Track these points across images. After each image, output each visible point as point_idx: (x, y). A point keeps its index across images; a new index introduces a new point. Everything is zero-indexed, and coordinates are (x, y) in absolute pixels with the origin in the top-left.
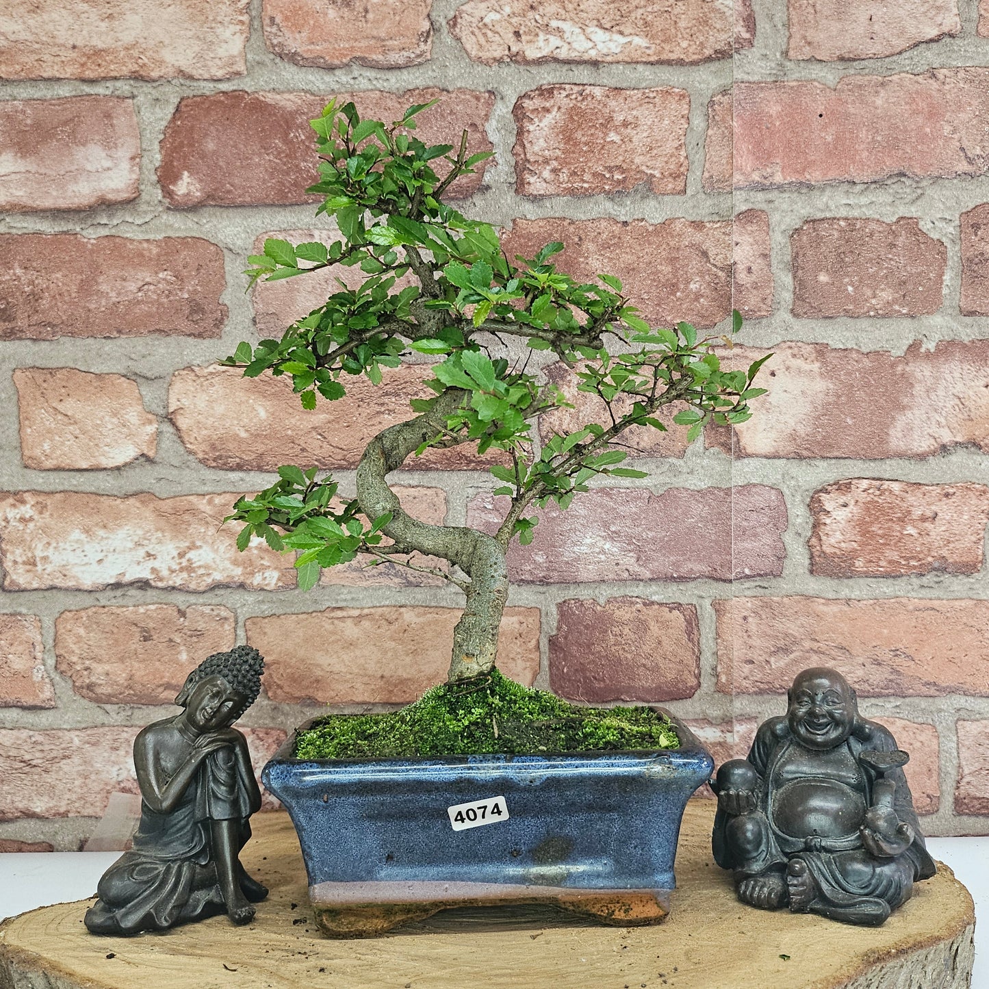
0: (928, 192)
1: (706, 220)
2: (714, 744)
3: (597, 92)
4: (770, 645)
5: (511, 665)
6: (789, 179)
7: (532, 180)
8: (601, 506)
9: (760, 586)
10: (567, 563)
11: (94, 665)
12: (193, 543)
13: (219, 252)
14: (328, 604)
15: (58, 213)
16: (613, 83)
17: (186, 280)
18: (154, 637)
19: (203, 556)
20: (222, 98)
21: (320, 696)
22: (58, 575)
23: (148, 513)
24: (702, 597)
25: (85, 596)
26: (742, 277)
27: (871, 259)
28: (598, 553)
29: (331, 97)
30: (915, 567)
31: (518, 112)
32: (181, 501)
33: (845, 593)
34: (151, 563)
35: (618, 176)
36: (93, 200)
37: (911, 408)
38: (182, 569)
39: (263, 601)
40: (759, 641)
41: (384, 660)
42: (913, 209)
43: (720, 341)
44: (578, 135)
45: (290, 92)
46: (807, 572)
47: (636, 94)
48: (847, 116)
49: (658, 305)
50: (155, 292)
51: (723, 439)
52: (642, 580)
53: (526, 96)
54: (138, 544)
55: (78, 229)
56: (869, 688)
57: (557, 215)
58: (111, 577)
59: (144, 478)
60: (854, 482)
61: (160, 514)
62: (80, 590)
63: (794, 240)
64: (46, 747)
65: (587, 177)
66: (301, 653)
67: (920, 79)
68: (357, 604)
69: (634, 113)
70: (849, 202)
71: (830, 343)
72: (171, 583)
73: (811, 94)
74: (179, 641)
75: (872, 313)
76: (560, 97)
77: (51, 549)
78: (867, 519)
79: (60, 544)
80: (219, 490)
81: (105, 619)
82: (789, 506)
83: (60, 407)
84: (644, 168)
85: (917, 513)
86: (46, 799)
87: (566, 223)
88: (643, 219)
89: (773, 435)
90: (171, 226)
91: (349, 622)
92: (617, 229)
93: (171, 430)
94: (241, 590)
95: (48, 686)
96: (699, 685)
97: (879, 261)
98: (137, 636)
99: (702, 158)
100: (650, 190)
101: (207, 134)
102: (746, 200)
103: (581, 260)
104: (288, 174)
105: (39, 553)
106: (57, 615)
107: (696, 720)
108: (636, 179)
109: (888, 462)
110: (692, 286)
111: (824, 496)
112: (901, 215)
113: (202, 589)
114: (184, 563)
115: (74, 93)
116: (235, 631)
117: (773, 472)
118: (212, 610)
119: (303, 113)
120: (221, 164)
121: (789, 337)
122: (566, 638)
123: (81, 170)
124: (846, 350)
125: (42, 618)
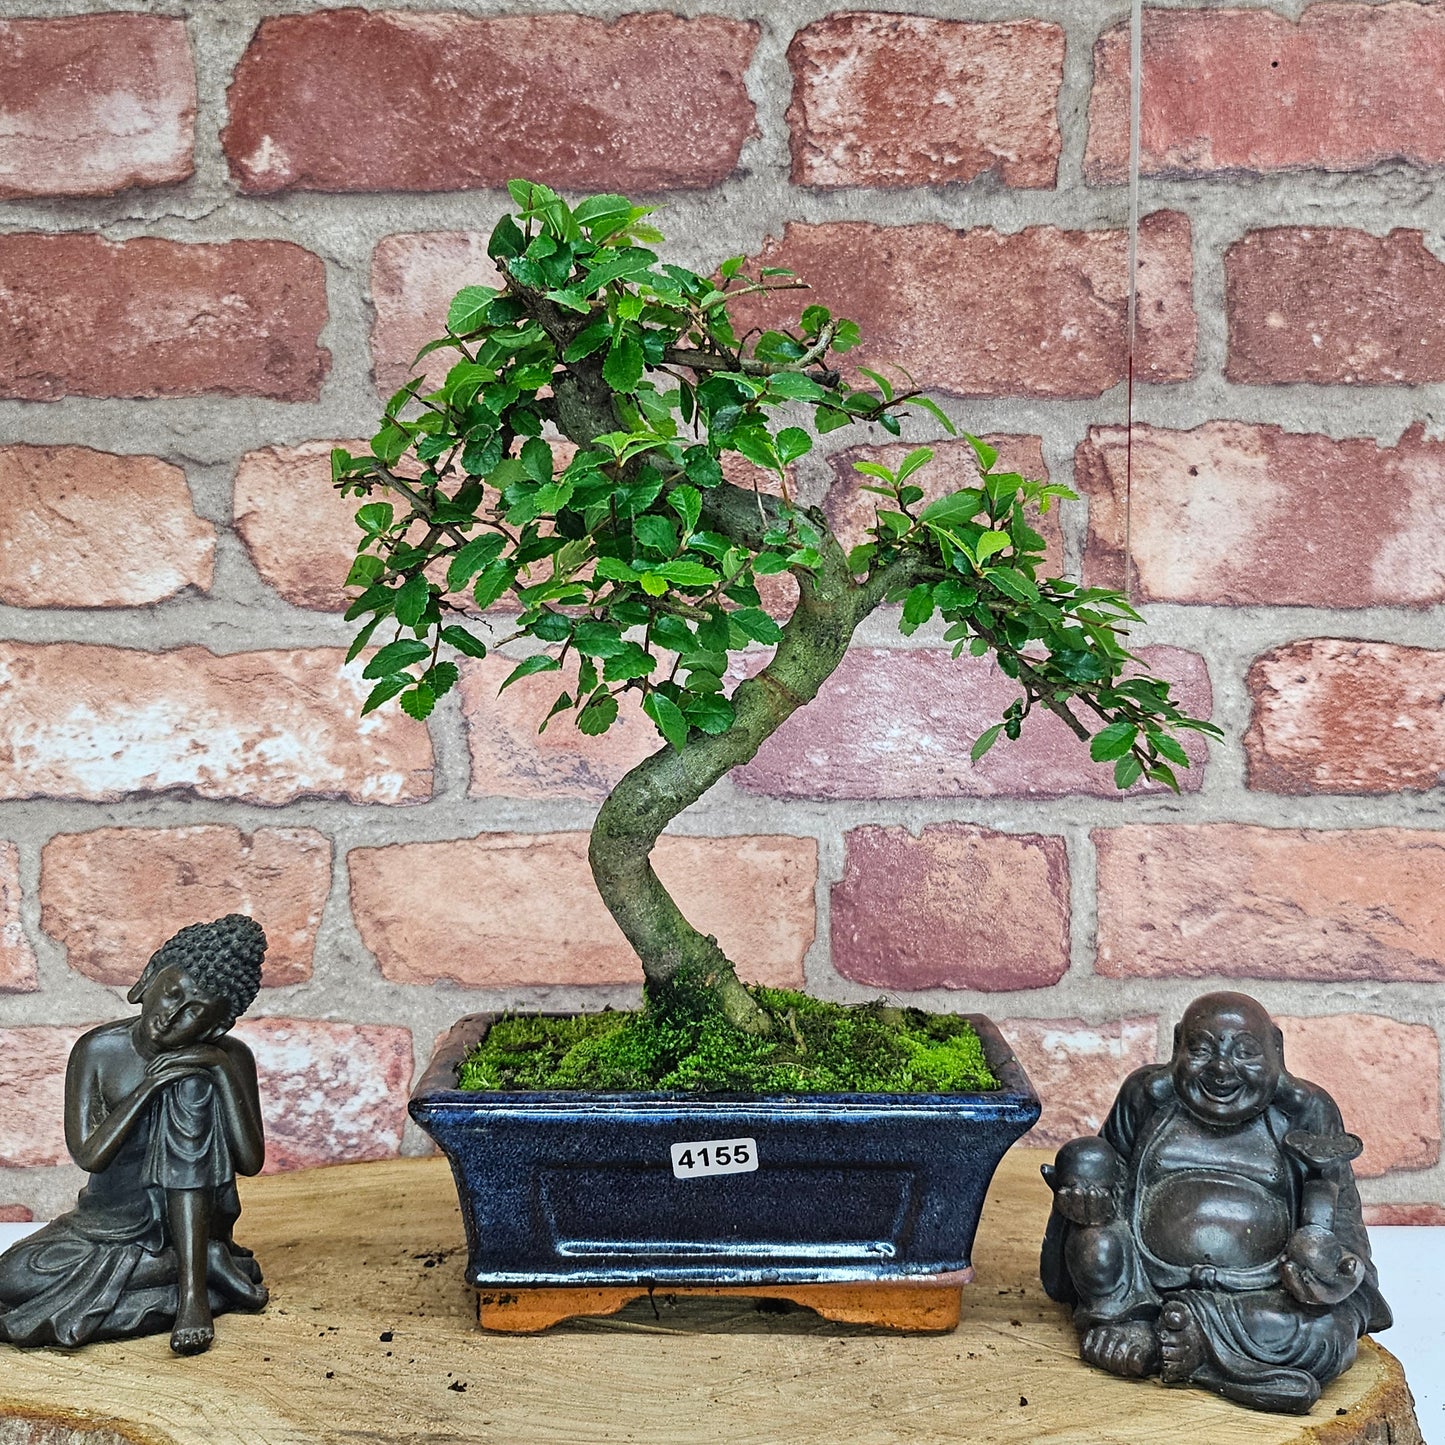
0: (1439, 189)
1: (1088, 228)
2: (1090, 1058)
3: (921, 26)
4: (1180, 900)
5: (771, 927)
6: (1223, 164)
7: (816, 161)
8: (917, 677)
9: (1167, 808)
10: (861, 767)
11: (102, 923)
12: (268, 726)
13: (318, 264)
14: (482, 827)
15: (65, 202)
16: (945, 12)
17: (264, 308)
18: (201, 879)
19: (280, 749)
20: (327, 20)
21: (466, 974)
22: (49, 776)
23: (197, 678)
24: (1073, 824)
25: (92, 810)
26: (1149, 317)
27: (1350, 293)
28: (911, 753)
29: (500, 22)
30: (1409, 780)
31: (797, 56)
32: (250, 659)
33: (1299, 819)
34: (200, 759)
35: (951, 159)
36: (120, 180)
37: (1406, 529)
38: (248, 770)
39: (377, 822)
40: (1162, 894)
41: (569, 917)
42: (1415, 216)
43: (1110, 419)
44: (890, 93)
45: (435, 11)
46: (1241, 785)
47: (983, 31)
48: (1316, 64)
49: (1012, 360)
50: (215, 327)
51: (1111, 574)
52: (979, 797)
53: (809, 29)
54: (180, 728)
55: (97, 227)
56: (1331, 967)
57: (854, 218)
58: (134, 780)
59: (192, 622)
60: (1317, 643)
61: (216, 680)
62: (82, 801)
63: (1231, 260)
64: (22, 1055)
65: (902, 159)
66: (438, 905)
67: (1430, 10)
68: (529, 827)
69: (978, 59)
70: (1316, 202)
71: (1283, 423)
72: (230, 791)
73: (1260, 30)
74: (240, 884)
75: (1348, 379)
76: (862, 32)
77: (38, 734)
78: (1337, 703)
79: (55, 728)
80: (311, 642)
81: (122, 848)
82: (1214, 681)
83: (60, 507)
84: (991, 147)
85: (1415, 694)
86: (21, 1136)
87: (868, 231)
88: (988, 227)
89: (1193, 568)
90: (243, 223)
91: (515, 855)
92: (947, 240)
93: (238, 546)
94: (342, 804)
95: (27, 955)
96: (1068, 965)
97: (1361, 296)
98: (173, 877)
99: (1084, 131)
100: (1002, 181)
101: (302, 78)
102: (1156, 196)
103: (892, 288)
104: (429, 143)
105: (18, 742)
106: (45, 841)
107: (1061, 1021)
108: (979, 164)
109: (1370, 612)
110: (1067, 333)
111: (1269, 666)
112: (1396, 225)
113: (279, 801)
114: (253, 759)
115: (91, 9)
116: (332, 869)
117: (1189, 628)
118: (296, 836)
119: (455, 47)
120: (323, 124)
121: (1219, 415)
122: (857, 886)
123: (103, 133)
124: (1307, 436)
125: (19, 845)
